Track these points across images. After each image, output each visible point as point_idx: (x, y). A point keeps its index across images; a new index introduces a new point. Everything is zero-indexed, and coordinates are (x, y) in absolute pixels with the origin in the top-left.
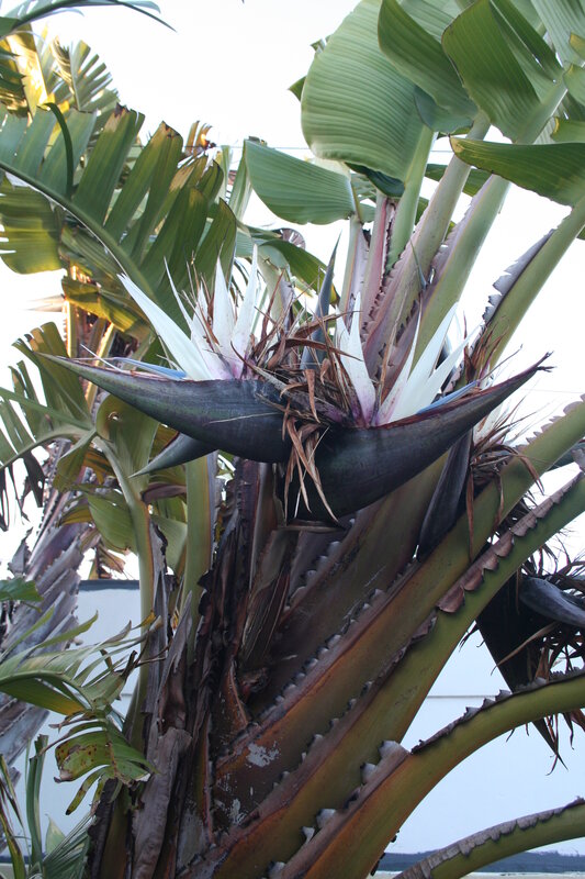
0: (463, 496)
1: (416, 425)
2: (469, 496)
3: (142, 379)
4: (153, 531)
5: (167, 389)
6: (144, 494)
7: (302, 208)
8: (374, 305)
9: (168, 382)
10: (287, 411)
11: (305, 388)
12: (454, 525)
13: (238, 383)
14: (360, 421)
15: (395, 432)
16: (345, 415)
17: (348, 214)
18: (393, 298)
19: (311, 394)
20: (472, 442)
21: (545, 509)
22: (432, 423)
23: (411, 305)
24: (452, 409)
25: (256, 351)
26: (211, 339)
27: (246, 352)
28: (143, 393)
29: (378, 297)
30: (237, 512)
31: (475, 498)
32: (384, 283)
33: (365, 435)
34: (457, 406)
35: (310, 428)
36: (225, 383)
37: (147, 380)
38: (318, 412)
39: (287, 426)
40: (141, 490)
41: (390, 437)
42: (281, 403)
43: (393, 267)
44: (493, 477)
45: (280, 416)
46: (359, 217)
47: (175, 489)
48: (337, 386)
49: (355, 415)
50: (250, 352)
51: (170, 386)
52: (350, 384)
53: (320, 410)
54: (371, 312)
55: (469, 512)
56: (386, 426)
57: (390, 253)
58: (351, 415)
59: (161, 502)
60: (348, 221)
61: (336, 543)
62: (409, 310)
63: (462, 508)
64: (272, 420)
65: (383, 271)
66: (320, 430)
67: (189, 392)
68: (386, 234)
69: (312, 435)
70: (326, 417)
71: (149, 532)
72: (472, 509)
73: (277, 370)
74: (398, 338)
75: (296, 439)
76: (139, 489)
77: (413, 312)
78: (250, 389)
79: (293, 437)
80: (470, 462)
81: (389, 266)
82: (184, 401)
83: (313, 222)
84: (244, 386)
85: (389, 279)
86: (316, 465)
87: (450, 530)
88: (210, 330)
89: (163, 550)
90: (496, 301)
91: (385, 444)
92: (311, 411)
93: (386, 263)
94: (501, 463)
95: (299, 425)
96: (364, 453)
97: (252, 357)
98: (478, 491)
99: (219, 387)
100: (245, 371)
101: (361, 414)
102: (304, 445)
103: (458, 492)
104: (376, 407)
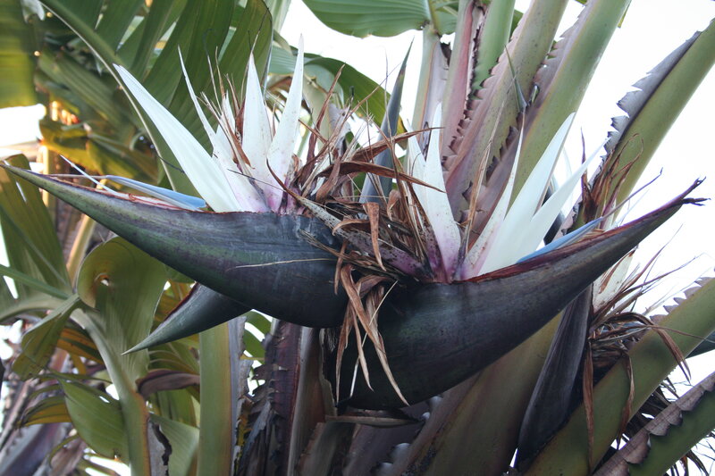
0: (578, 382)
1: (516, 278)
2: (587, 382)
3: (144, 205)
4: (151, 433)
5: (179, 221)
6: (141, 384)
7: (360, 16)
8: (456, 134)
9: (180, 212)
10: (341, 256)
11: (366, 227)
12: (566, 420)
13: (275, 218)
14: (440, 274)
15: (487, 288)
16: (419, 265)
17: (422, 23)
18: (481, 124)
19: (374, 233)
20: (592, 307)
21: (692, 400)
22: (538, 276)
23: (505, 133)
24: (565, 256)
25: (300, 177)
26: (240, 159)
27: (287, 178)
28: (144, 224)
29: (461, 123)
30: (268, 405)
31: (595, 384)
32: (469, 105)
33: (445, 293)
34: (573, 253)
35: (372, 280)
36: (257, 217)
37: (151, 208)
38: (383, 260)
39: (341, 277)
40: (138, 377)
41: (481, 294)
42: (333, 246)
43: (482, 85)
44: (619, 357)
45: (331, 264)
46: (435, 27)
47: (183, 379)
48: (409, 225)
49: (433, 265)
50: (292, 178)
51: (182, 217)
52: (427, 224)
53: (386, 257)
54: (453, 143)
55: (587, 402)
56: (474, 280)
57: (477, 69)
58: (427, 265)
59: (163, 395)
60: (421, 32)
61: (403, 445)
62: (503, 139)
63: (577, 397)
64: (320, 269)
65: (468, 91)
66: (386, 284)
67: (208, 226)
68: (473, 45)
69: (375, 289)
70: (393, 267)
71: (146, 434)
72: (591, 398)
73: (327, 201)
74: (488, 174)
75: (353, 294)
76: (134, 377)
77: (508, 141)
78: (291, 226)
79: (349, 289)
80: (588, 335)
81: (476, 85)
82: (201, 238)
83: (374, 34)
84: (283, 222)
85: (476, 101)
86: (380, 329)
87: (561, 427)
88: (239, 147)
89: (166, 459)
90: (622, 124)
91: (474, 303)
92: (373, 257)
93: (473, 81)
94: (630, 338)
95: (357, 275)
96: (444, 317)
97: (295, 184)
98: (599, 375)
99: (249, 221)
100: (284, 203)
101: (440, 264)
102: (364, 301)
103: (572, 374)
104: (461, 255)
